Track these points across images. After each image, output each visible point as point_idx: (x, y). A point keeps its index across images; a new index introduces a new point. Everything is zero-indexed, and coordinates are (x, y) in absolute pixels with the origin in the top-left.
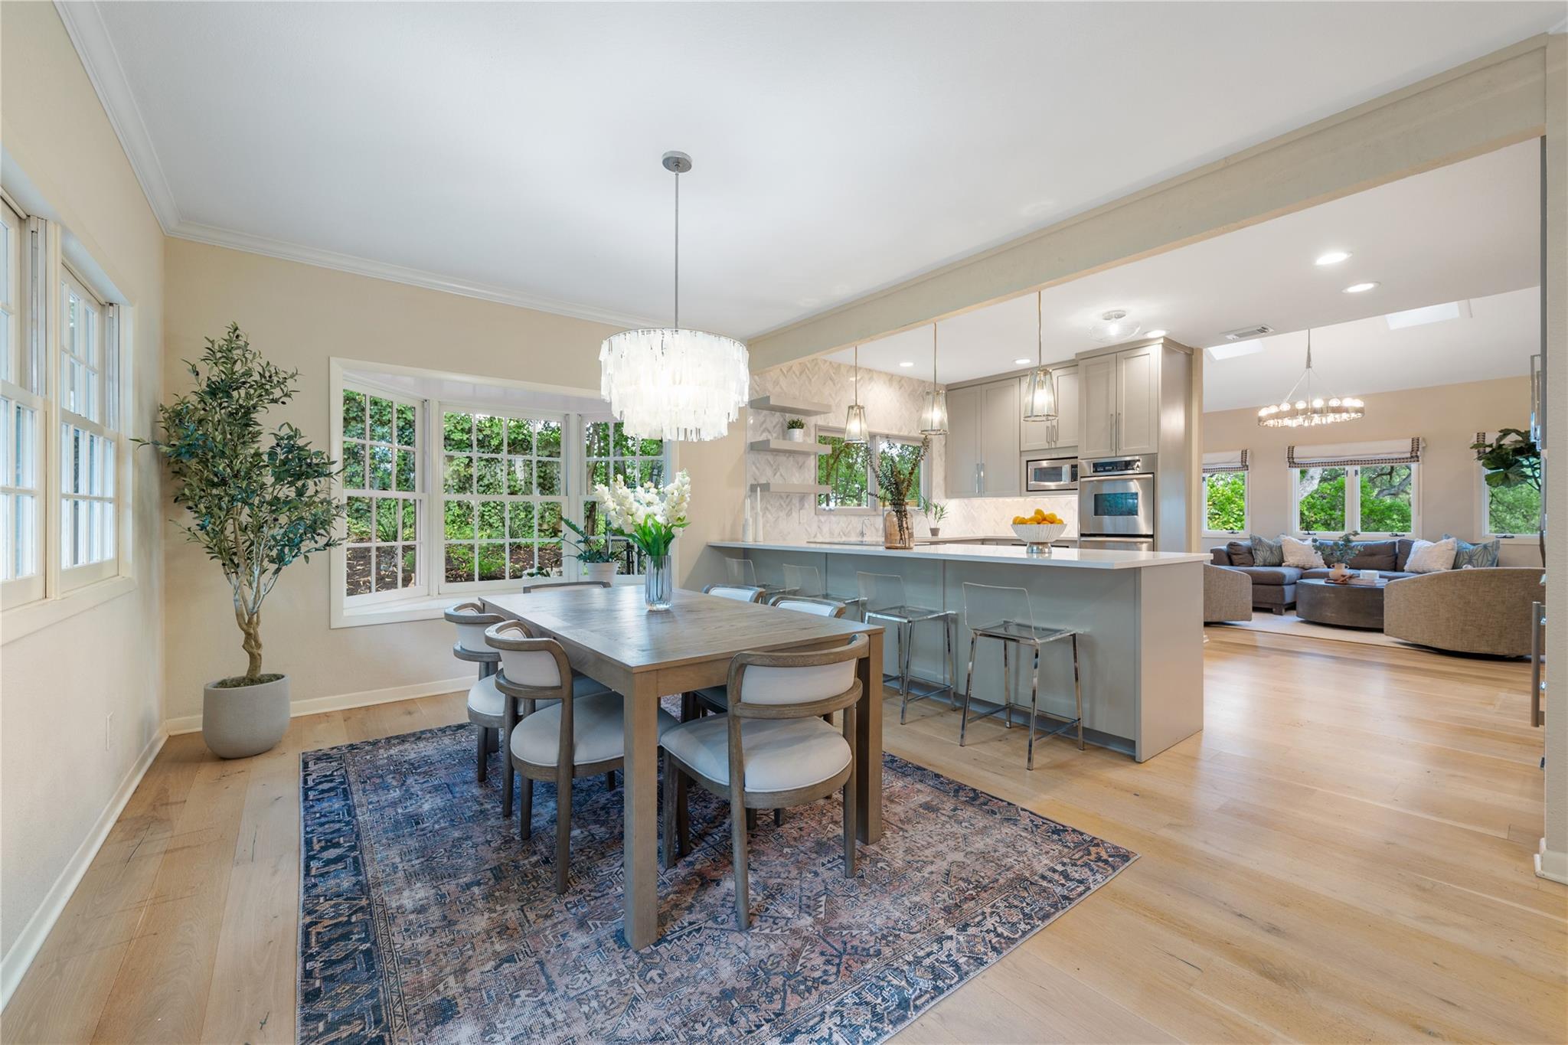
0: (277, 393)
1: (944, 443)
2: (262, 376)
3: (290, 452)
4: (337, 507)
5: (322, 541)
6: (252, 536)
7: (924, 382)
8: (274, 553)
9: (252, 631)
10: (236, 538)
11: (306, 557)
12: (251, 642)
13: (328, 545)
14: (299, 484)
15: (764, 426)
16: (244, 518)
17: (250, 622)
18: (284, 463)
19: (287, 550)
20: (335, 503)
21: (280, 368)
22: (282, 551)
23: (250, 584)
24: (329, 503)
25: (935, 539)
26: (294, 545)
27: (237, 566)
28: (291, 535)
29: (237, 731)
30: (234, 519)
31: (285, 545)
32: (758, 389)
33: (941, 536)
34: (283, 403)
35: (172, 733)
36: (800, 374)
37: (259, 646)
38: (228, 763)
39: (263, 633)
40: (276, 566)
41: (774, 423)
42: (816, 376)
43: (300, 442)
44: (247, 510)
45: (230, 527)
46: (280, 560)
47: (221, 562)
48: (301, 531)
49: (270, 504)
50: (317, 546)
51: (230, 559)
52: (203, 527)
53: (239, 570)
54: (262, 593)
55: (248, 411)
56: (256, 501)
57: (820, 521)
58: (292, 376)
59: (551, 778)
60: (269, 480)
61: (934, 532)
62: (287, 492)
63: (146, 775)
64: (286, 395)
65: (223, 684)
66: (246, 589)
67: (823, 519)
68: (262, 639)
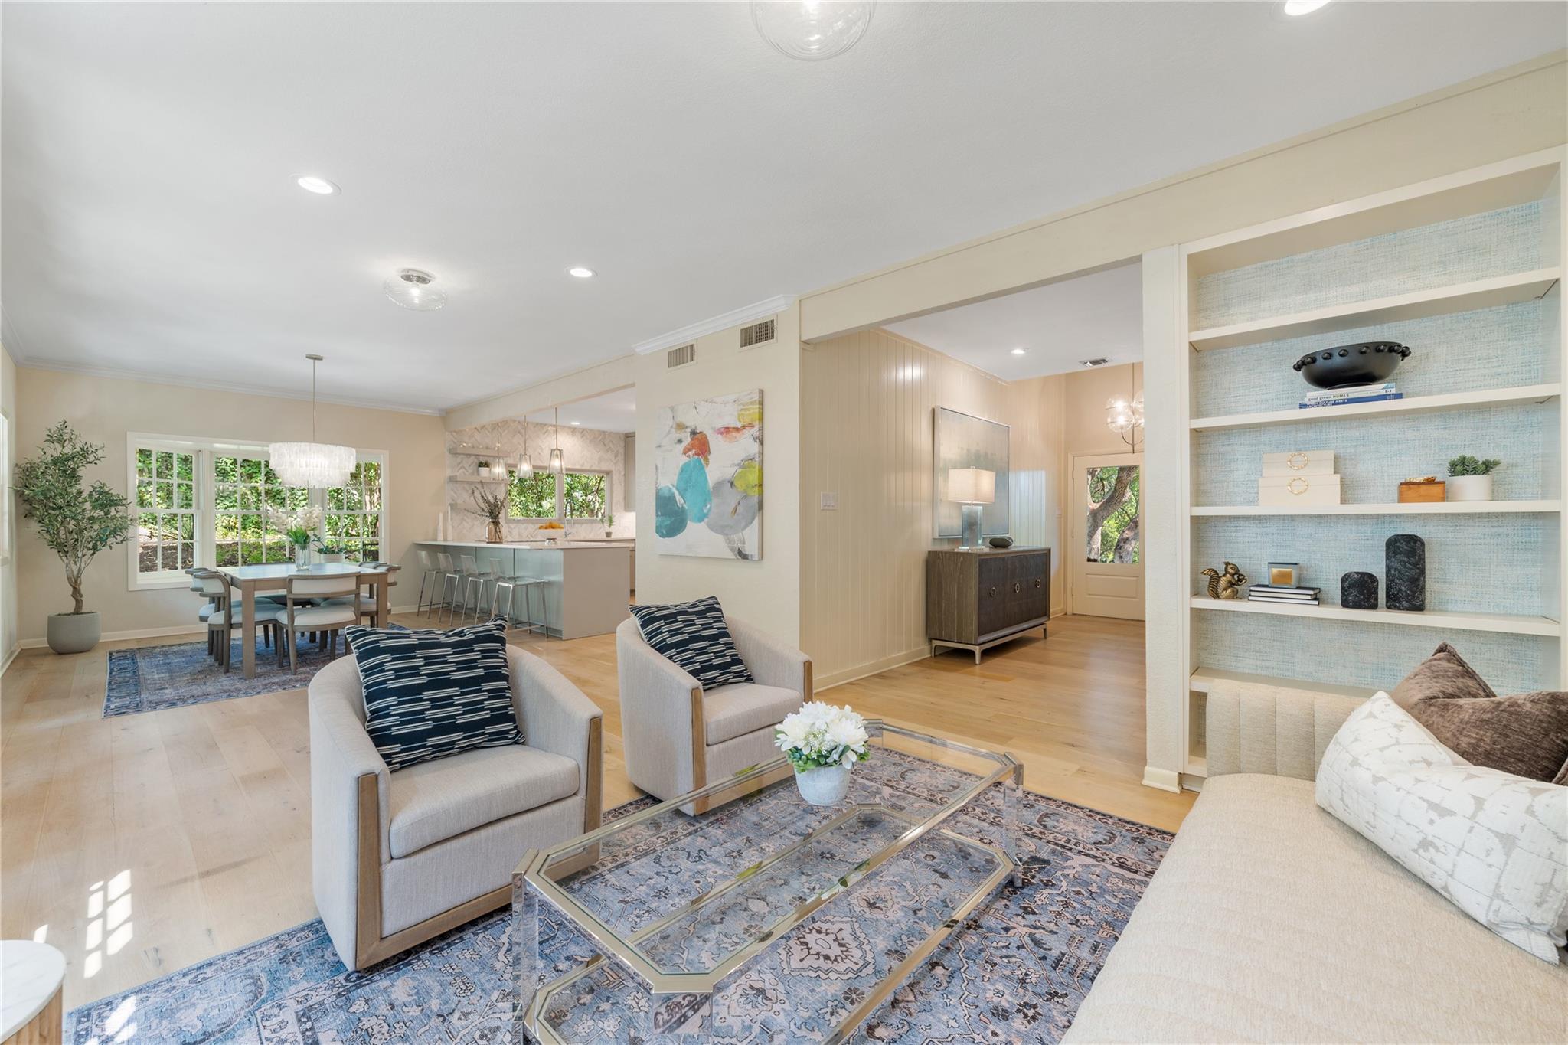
0: (91, 458)
1: (623, 473)
2: (82, 449)
3: (100, 494)
4: (131, 520)
5: (119, 539)
6: (76, 536)
7: (604, 432)
8: (91, 545)
9: (77, 587)
10: (66, 537)
11: (111, 547)
12: (76, 593)
13: (123, 540)
14: (106, 510)
15: (461, 465)
16: (71, 527)
17: (76, 582)
18: (97, 500)
19: (98, 543)
20: (130, 517)
21: (94, 443)
22: (96, 544)
23: (75, 563)
24: (126, 518)
25: (609, 539)
26: (103, 541)
27: (67, 552)
28: (102, 536)
29: (68, 638)
30: (65, 527)
31: (97, 541)
32: (456, 441)
33: (613, 537)
34: (96, 464)
35: (23, 648)
36: (493, 430)
37: (81, 596)
38: (63, 656)
39: (83, 588)
40: (92, 552)
41: (470, 463)
42: (506, 431)
43: (106, 490)
44: (73, 522)
45: (62, 531)
46: (95, 548)
47: (57, 551)
48: (107, 533)
49: (89, 519)
50: (117, 541)
51: (61, 548)
52: (48, 532)
53: (68, 555)
54: (83, 566)
55: (74, 470)
56: (80, 517)
57: (510, 527)
58: (101, 448)
59: (220, 629)
60: (88, 506)
61: (608, 534)
62: (98, 513)
63: (12, 662)
64: (97, 459)
65: (59, 615)
66: (73, 565)
67: (512, 526)
68: (82, 592)
